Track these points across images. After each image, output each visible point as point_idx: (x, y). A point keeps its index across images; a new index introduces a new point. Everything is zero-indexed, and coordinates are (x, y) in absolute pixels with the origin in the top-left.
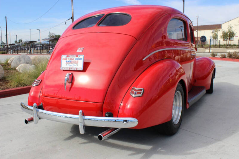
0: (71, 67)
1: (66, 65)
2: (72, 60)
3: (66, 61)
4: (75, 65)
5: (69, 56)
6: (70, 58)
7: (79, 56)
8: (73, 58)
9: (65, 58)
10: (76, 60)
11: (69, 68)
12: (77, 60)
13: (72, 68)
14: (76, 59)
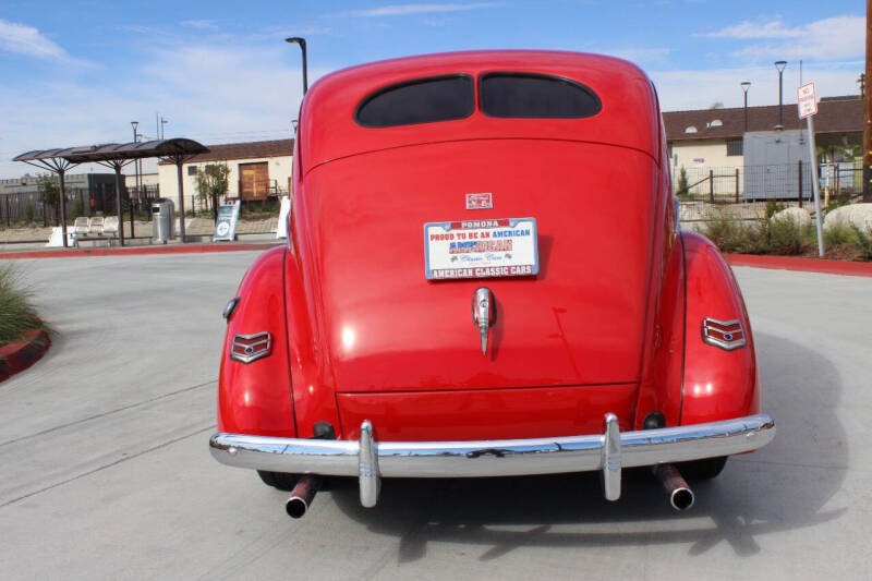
0: (480, 264)
1: (454, 259)
2: (479, 239)
3: (447, 243)
4: (500, 258)
5: (464, 224)
6: (467, 232)
7: (512, 224)
8: (484, 231)
9: (444, 233)
10: (503, 239)
11: (474, 269)
12: (508, 238)
13: (484, 269)
14: (500, 234)
